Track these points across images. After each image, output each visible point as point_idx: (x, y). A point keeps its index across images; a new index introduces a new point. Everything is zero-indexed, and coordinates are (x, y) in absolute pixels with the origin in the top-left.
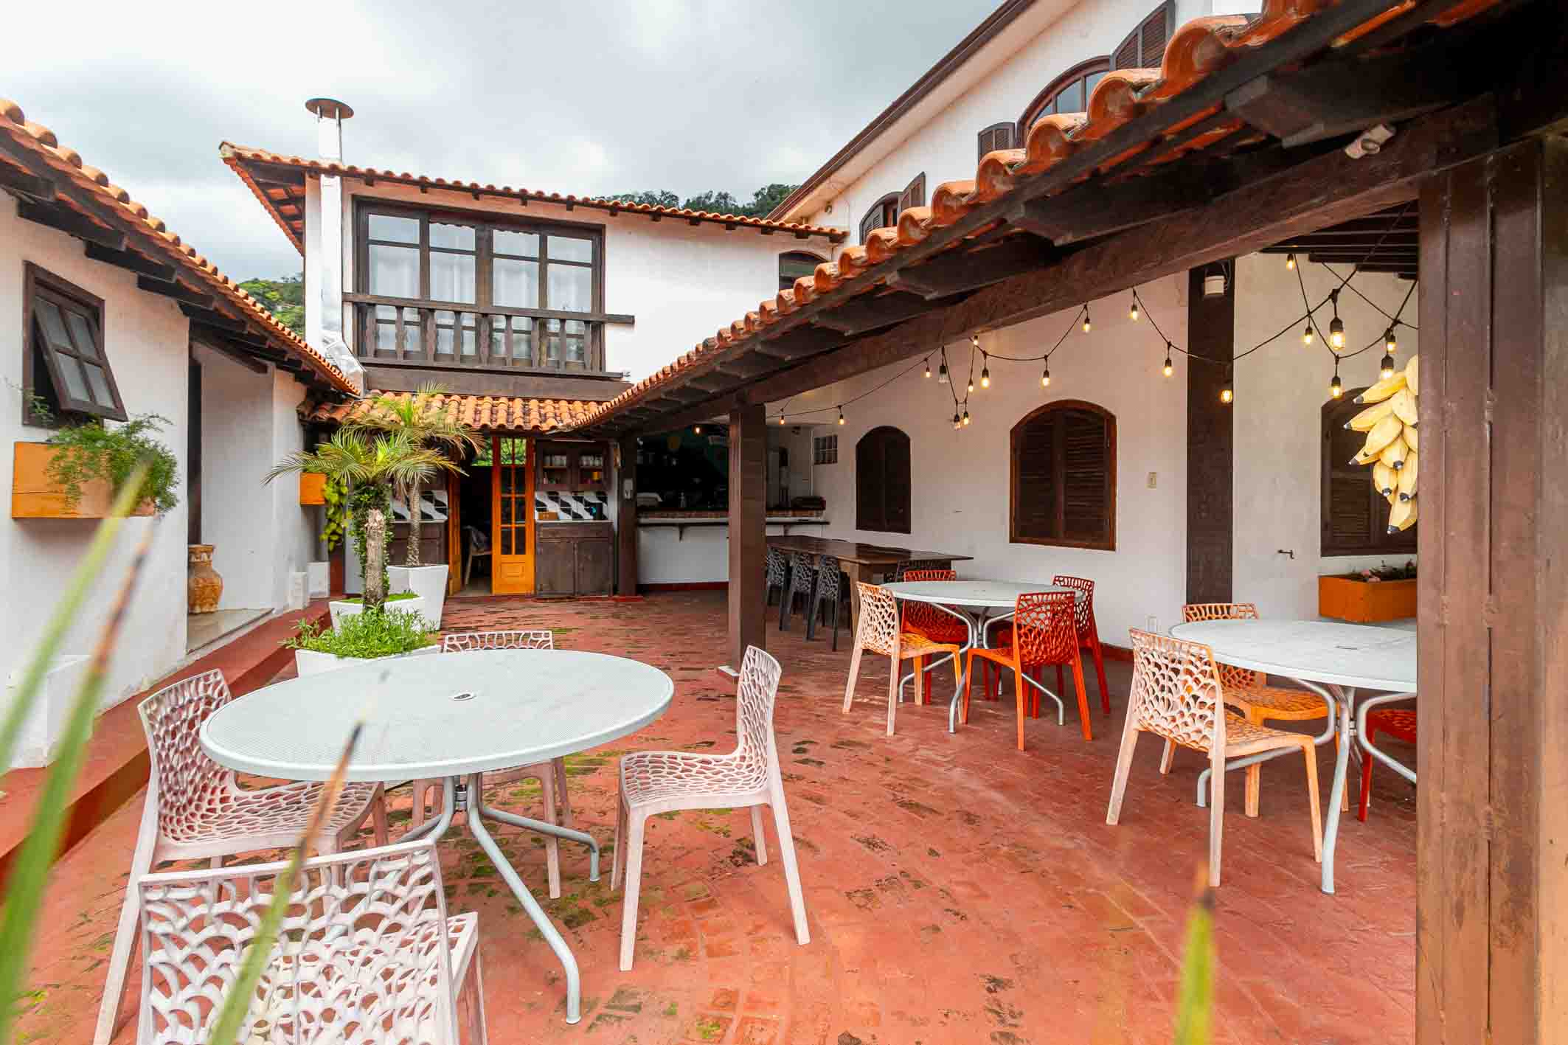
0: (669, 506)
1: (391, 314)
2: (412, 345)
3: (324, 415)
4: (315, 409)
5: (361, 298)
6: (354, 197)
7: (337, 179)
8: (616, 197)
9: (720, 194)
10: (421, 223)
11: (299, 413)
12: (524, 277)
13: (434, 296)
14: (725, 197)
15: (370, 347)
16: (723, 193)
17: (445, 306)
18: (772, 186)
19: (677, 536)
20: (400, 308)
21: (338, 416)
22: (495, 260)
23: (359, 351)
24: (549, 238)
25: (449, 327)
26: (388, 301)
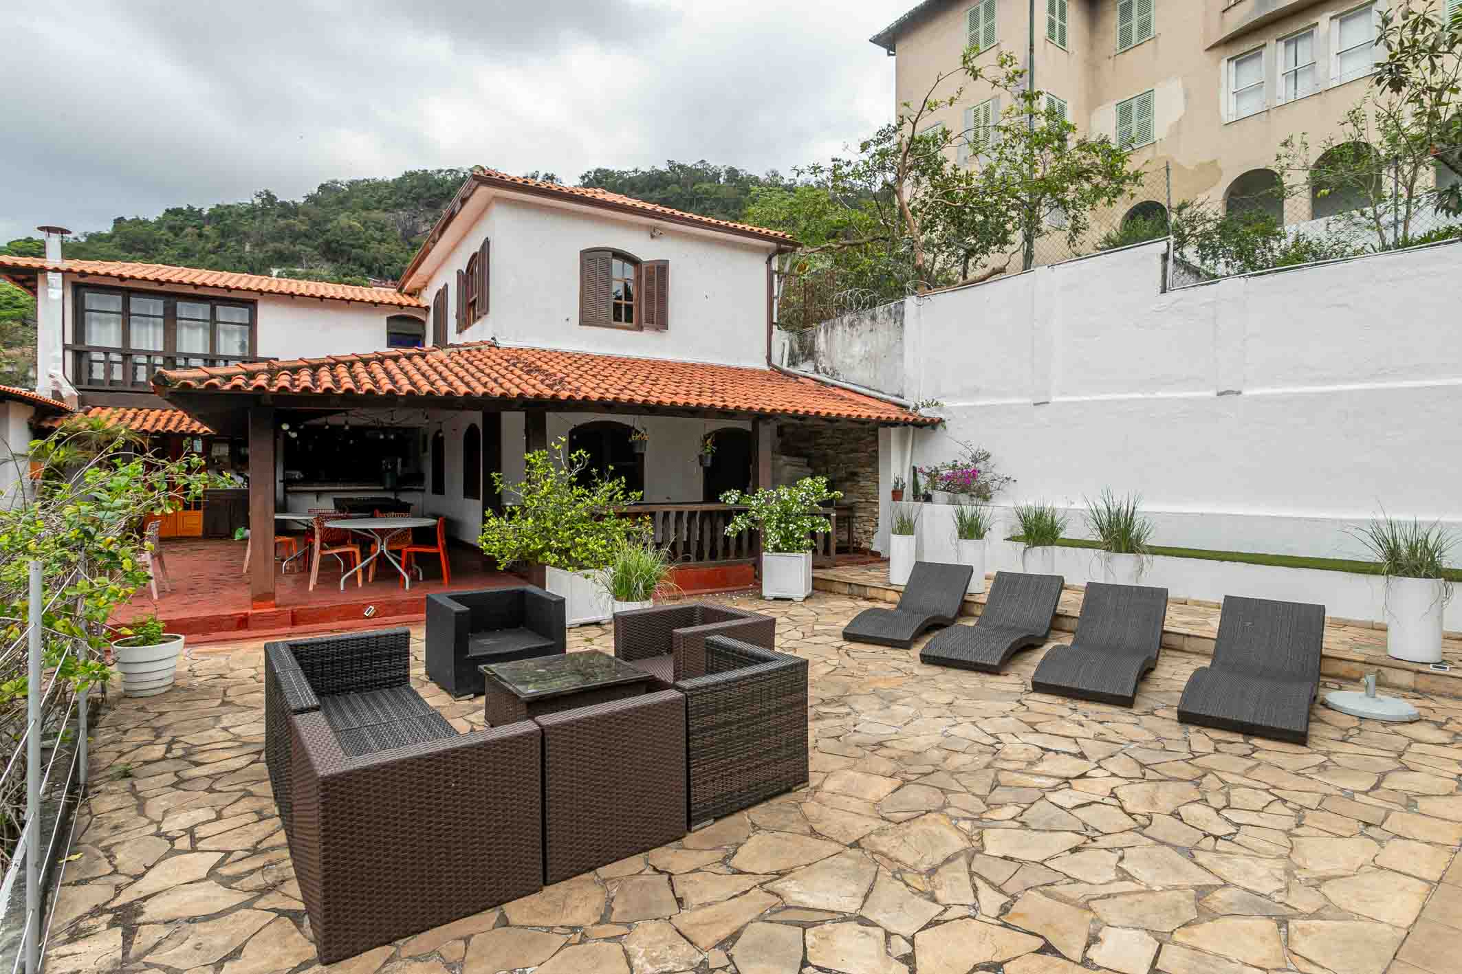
0: (307, 480)
1: (102, 357)
2: (118, 375)
3: (46, 425)
4: (40, 421)
5: (78, 348)
6: (73, 283)
7: (60, 274)
8: (440, 171)
9: (546, 175)
10: (123, 297)
11: (30, 424)
12: (201, 331)
13: (134, 345)
14: (552, 178)
15: (85, 378)
16: (550, 173)
17: (140, 352)
18: (599, 170)
19: (315, 498)
20: (107, 354)
21: (55, 425)
22: (178, 321)
23: (77, 381)
24: (218, 307)
25: (143, 364)
26: (98, 349)
